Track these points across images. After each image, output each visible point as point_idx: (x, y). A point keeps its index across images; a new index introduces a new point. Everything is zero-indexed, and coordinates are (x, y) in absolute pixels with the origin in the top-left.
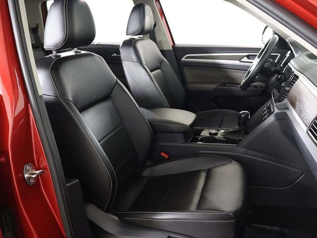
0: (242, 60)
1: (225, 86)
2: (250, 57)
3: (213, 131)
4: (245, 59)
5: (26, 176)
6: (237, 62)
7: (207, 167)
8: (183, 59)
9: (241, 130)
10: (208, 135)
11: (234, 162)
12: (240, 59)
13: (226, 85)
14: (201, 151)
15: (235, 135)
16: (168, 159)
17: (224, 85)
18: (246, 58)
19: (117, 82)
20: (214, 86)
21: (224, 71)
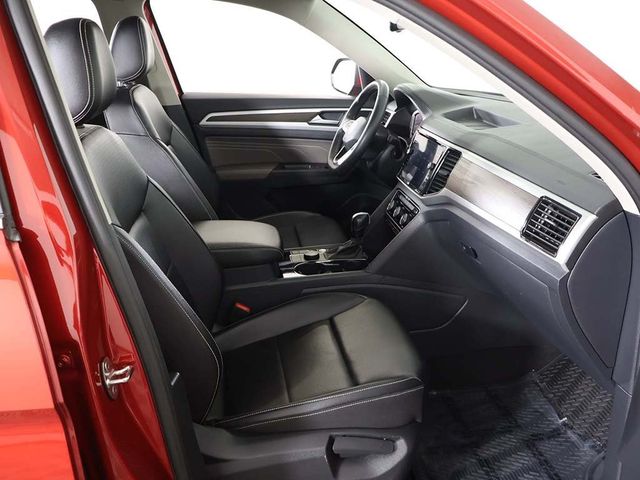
0: (312, 121)
1: (284, 168)
2: (324, 115)
3: (312, 253)
4: (318, 119)
5: (108, 382)
6: (304, 125)
7: (326, 315)
8: (204, 122)
9: (357, 246)
10: (303, 260)
11: (368, 300)
12: (307, 118)
13: (286, 166)
14: (305, 291)
15: (349, 254)
16: (251, 314)
17: (281, 166)
18: (318, 117)
19: (149, 181)
20: (267, 170)
21: (282, 142)
